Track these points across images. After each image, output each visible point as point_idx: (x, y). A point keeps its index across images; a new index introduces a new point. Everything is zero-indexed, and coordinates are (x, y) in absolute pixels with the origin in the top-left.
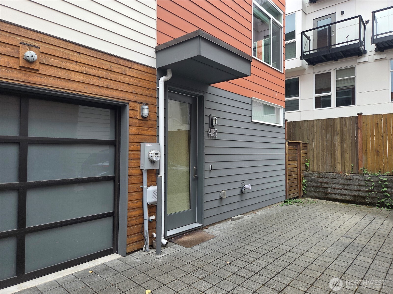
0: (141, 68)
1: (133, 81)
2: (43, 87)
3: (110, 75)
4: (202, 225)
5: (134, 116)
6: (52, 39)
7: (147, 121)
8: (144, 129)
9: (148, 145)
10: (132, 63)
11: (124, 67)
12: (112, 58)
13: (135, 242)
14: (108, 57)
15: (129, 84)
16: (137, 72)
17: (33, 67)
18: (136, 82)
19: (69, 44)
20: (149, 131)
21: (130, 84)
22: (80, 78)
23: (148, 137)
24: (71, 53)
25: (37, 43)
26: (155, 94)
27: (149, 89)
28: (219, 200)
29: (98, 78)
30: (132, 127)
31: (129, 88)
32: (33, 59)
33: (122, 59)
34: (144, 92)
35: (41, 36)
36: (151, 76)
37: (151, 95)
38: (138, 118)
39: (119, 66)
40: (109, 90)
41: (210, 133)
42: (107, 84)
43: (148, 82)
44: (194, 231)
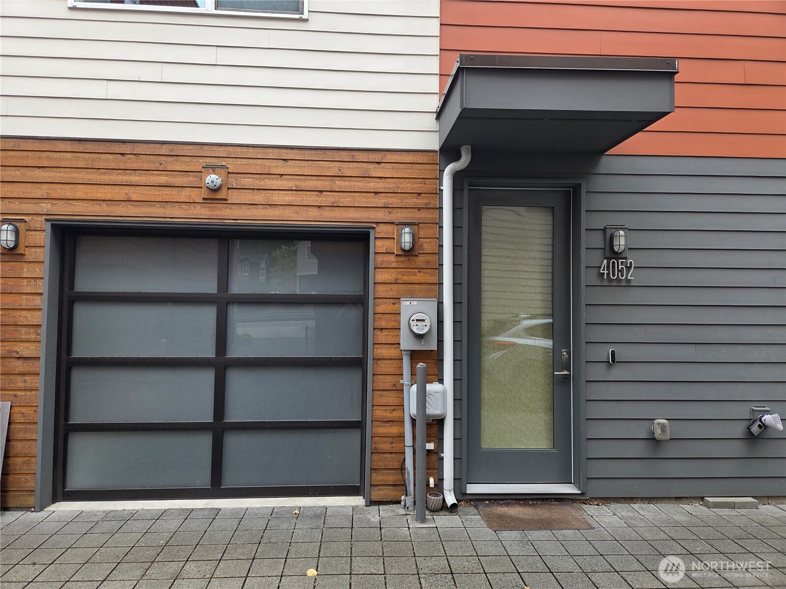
0: (403, 158)
1: (384, 186)
2: (234, 221)
3: (340, 184)
4: (580, 492)
5: (386, 249)
6: (245, 149)
7: (417, 256)
8: (408, 272)
9: (408, 303)
10: (383, 153)
11: (365, 165)
12: (342, 155)
13: (389, 485)
14: (335, 154)
15: (376, 193)
16: (393, 168)
17: (219, 195)
18: (391, 186)
19: (271, 150)
20: (419, 276)
21: (378, 192)
22: (288, 198)
23: (417, 286)
24: (273, 163)
25: (225, 161)
26: (435, 202)
27: (422, 195)
28: (648, 441)
29: (317, 193)
30: (381, 270)
31: (376, 200)
32: (215, 185)
33: (361, 151)
34: (410, 201)
35: (231, 149)
36: (425, 169)
37: (425, 206)
38: (394, 253)
39: (356, 165)
40: (337, 209)
41: (606, 272)
42: (332, 200)
43: (418, 180)
44: (555, 501)
